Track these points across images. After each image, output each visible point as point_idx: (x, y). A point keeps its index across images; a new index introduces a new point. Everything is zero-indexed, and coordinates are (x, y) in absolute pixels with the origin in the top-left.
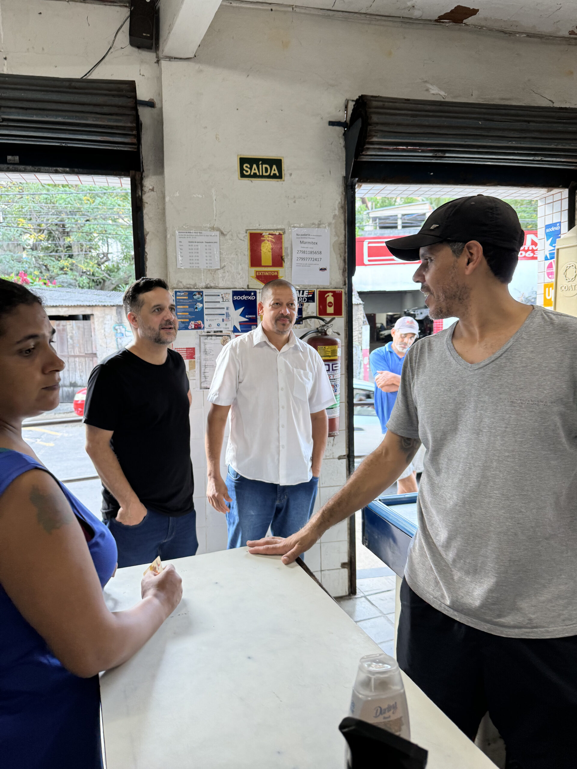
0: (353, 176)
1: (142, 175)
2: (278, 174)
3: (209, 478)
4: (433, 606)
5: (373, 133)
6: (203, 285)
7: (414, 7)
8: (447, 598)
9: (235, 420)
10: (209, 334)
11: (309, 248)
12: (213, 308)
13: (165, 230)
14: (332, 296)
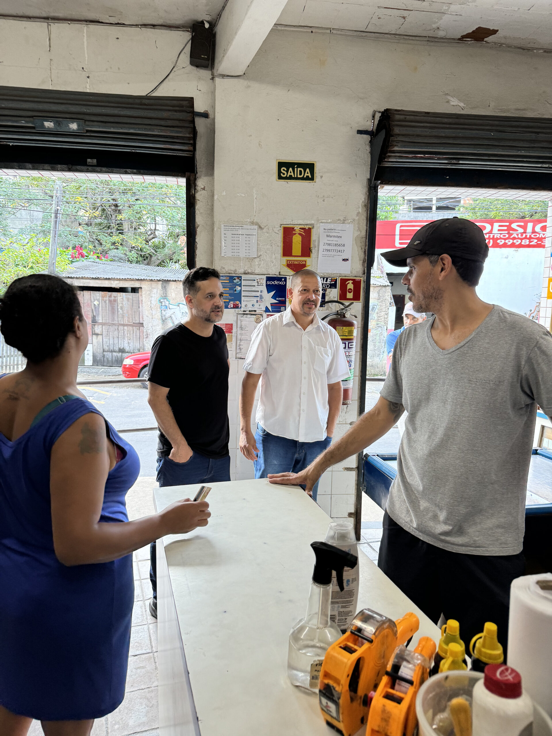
0: (376, 179)
1: (195, 176)
2: (310, 177)
3: (241, 432)
4: (404, 528)
5: (395, 143)
6: (242, 271)
7: (438, 28)
8: (415, 522)
9: (264, 386)
10: (245, 313)
11: (334, 241)
12: (249, 291)
13: (213, 224)
14: (352, 283)
